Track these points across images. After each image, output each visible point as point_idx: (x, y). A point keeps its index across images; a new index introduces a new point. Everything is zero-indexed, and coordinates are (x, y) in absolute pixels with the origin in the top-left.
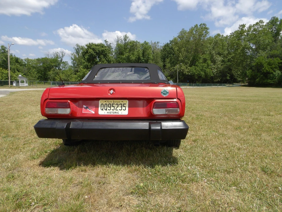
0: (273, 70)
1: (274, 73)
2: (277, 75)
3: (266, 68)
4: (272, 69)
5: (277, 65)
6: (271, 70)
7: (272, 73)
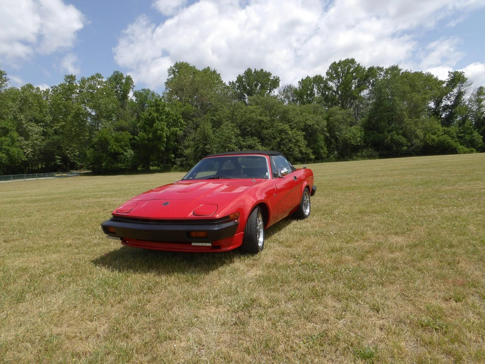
0: (123, 149)
1: (125, 153)
2: (129, 156)
3: (114, 146)
4: (121, 147)
5: (127, 141)
6: (120, 149)
7: (122, 154)
